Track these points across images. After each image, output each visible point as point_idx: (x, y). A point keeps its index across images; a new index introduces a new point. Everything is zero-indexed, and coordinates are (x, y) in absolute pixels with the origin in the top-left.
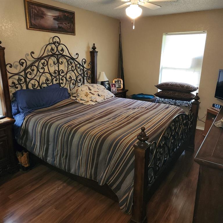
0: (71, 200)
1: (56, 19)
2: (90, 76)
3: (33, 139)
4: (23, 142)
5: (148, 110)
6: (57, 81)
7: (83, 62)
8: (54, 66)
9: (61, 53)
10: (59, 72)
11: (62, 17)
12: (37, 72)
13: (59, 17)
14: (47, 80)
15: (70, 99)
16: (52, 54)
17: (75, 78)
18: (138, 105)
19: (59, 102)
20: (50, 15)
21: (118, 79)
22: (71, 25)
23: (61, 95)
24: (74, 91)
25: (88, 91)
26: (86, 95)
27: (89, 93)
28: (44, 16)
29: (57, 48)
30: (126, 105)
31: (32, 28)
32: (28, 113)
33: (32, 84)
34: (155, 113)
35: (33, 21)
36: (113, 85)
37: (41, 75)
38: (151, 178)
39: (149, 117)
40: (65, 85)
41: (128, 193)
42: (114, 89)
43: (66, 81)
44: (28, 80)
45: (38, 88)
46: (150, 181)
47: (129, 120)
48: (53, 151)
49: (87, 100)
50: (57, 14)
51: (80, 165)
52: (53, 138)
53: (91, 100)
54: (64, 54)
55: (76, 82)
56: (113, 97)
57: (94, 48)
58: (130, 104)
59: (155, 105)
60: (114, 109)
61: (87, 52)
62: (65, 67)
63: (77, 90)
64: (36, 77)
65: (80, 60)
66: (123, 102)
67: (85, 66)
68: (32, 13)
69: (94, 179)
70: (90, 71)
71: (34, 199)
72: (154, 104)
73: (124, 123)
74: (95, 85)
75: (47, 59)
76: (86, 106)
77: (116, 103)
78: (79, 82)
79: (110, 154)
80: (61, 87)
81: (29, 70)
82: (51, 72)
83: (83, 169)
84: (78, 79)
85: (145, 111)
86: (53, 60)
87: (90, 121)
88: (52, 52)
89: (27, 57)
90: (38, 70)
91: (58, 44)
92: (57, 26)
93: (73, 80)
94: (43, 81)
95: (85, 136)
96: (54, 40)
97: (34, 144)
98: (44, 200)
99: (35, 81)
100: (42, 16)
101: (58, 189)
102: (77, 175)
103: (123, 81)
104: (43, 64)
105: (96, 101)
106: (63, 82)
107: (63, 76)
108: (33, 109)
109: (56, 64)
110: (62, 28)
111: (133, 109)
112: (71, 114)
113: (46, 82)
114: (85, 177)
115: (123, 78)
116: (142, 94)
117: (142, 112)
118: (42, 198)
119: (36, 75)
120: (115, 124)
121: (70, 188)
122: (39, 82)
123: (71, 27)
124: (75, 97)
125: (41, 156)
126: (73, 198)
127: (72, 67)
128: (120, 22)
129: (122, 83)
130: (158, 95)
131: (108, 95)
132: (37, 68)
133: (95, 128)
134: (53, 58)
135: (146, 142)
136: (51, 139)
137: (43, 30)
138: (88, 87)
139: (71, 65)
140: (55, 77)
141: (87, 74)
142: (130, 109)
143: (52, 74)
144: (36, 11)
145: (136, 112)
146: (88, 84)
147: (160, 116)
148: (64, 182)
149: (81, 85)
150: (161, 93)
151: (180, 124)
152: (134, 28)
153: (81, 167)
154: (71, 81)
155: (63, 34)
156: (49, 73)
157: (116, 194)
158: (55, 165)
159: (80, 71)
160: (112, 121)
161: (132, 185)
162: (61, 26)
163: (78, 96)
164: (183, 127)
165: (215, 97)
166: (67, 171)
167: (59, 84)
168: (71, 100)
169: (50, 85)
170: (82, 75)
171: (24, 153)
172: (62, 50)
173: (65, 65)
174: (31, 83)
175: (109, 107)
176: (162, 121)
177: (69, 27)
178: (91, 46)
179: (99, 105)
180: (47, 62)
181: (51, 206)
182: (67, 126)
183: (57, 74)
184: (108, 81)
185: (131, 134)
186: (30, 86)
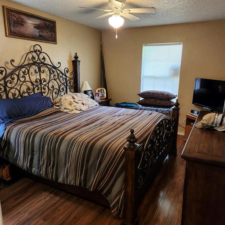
0: (59, 210)
1: (37, 27)
2: (73, 85)
3: (16, 150)
4: (5, 154)
5: (133, 116)
6: (39, 90)
7: (66, 72)
8: (35, 75)
9: (43, 61)
10: (40, 80)
11: (43, 25)
12: (18, 81)
13: (39, 26)
14: (28, 89)
15: (53, 108)
16: (33, 62)
17: (57, 87)
18: (123, 112)
19: (42, 111)
20: (30, 23)
21: (101, 88)
22: (52, 34)
23: (44, 104)
24: (57, 100)
25: (72, 100)
26: (70, 104)
27: (73, 102)
28: (24, 24)
29: (38, 56)
30: (111, 112)
31: (12, 35)
32: (9, 123)
33: (13, 93)
34: (140, 119)
35: (12, 29)
36: (96, 94)
37: (22, 84)
38: (141, 180)
39: (135, 122)
40: (47, 94)
41: (119, 196)
42: (97, 98)
43: (48, 90)
44: (8, 89)
45: (19, 98)
46: (140, 183)
47: (115, 126)
48: (39, 161)
49: (71, 109)
50: (37, 22)
51: (69, 172)
52: (38, 147)
53: (75, 109)
54: (46, 62)
55: (58, 91)
56: (97, 105)
57: (76, 57)
58: (115, 111)
59: (139, 112)
60: (99, 117)
61: (69, 62)
62: (47, 76)
63: (60, 99)
64: (16, 86)
65: (62, 69)
66: (108, 110)
67: (68, 75)
68: (12, 20)
69: (83, 186)
70: (72, 81)
71: (19, 213)
72: (137, 111)
73: (111, 129)
74: (78, 94)
75: (28, 67)
76: (70, 114)
77: (101, 111)
78: (62, 91)
79: (99, 159)
80: (43, 96)
81: (9, 79)
82: (32, 81)
83: (71, 177)
84: (61, 88)
85: (130, 117)
86: (34, 69)
87: (77, 128)
88: (33, 60)
89: (6, 65)
90: (18, 79)
91: (39, 52)
92: (38, 34)
93: (55, 89)
94: (24, 90)
95: (73, 142)
96: (35, 49)
97: (17, 156)
98: (30, 213)
99: (15, 90)
100: (22, 23)
101: (45, 201)
102: (65, 183)
103: (106, 91)
104: (24, 72)
105: (81, 110)
106: (45, 91)
107: (45, 85)
108: (14, 119)
109: (38, 72)
110: (44, 37)
111: (118, 116)
112: (56, 122)
113: (27, 91)
114: (74, 185)
115: (106, 87)
116: (125, 103)
117: (128, 118)
118: (28, 211)
119: (16, 84)
120: (103, 130)
121: (58, 198)
122: (19, 92)
123: (52, 36)
124: (58, 106)
125: (25, 167)
126: (62, 208)
127: (55, 75)
128: (101, 33)
129: (105, 92)
130: (140, 103)
131: (92, 104)
132: (18, 76)
133: (82, 134)
134: (34, 67)
135: (135, 144)
136: (36, 148)
137: (24, 38)
138: (72, 96)
139: (53, 74)
140: (37, 86)
141: (70, 83)
142: (115, 116)
143: (33, 83)
144: (15, 19)
145: (122, 118)
146: (72, 94)
147: (145, 122)
148: (51, 193)
149: (64, 94)
150: (143, 101)
151: (163, 128)
152: (116, 37)
153: (70, 175)
154: (53, 90)
155: (44, 42)
156: (30, 82)
157: (107, 198)
158: (41, 176)
159: (63, 80)
160: (99, 128)
161: (123, 188)
162: (41, 35)
163: (62, 105)
164: (166, 131)
165: (193, 103)
166: (54, 180)
167: (41, 93)
168: (55, 109)
169: (31, 94)
170: (65, 84)
171: (5, 165)
172: (44, 58)
173: (47, 74)
174: (11, 92)
175: (94, 115)
176: (147, 126)
177: (50, 36)
178: (73, 55)
179: (84, 114)
180: (28, 71)
181: (38, 218)
182: (53, 134)
183: (39, 83)
184: (91, 90)
185: (120, 139)
186: (10, 95)
